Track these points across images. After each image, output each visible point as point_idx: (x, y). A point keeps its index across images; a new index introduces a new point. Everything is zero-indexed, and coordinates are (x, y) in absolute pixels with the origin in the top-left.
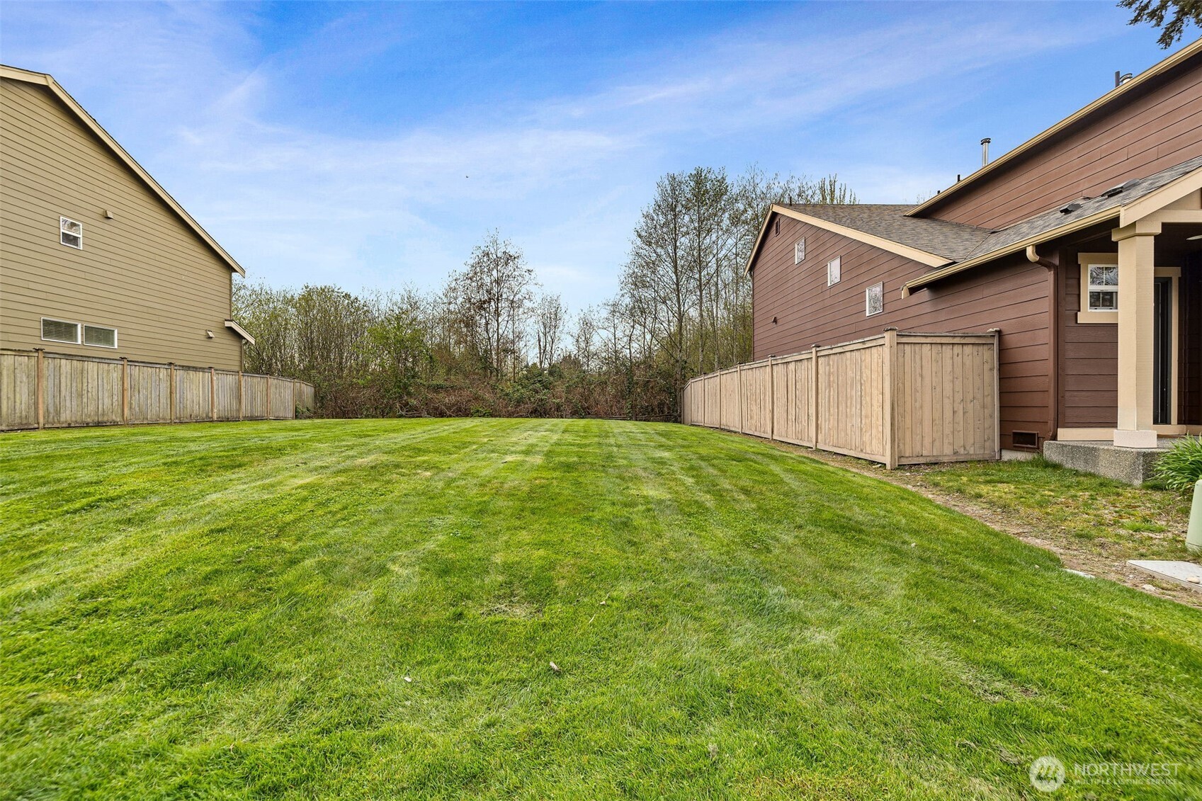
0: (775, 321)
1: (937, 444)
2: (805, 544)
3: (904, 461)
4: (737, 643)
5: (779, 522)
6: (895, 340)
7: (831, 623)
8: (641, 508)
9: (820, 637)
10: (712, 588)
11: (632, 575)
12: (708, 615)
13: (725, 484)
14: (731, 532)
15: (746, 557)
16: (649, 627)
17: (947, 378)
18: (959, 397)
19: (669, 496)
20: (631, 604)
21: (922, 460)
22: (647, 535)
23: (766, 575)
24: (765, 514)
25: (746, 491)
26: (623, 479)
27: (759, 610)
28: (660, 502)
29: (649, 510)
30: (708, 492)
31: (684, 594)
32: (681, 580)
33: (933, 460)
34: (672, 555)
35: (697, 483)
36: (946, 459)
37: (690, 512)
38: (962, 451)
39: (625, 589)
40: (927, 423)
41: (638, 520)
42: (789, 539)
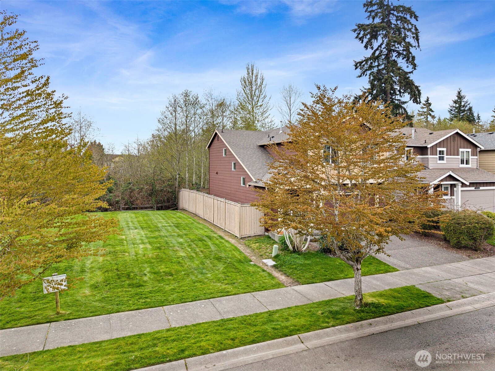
0: (217, 173)
1: (250, 231)
2: (211, 263)
3: (242, 237)
4: (199, 277)
5: (207, 259)
6: (240, 206)
7: (210, 274)
8: (181, 258)
9: (209, 275)
10: (195, 271)
11: (184, 271)
12: (195, 275)
13: (198, 250)
14: (198, 262)
15: (201, 266)
16: (188, 277)
17: (253, 215)
18: (255, 219)
19: (186, 255)
20: (185, 274)
21: (247, 236)
22: (184, 264)
23: (204, 268)
24: (205, 257)
25: (202, 252)
26: (174, 251)
27: (202, 273)
28: (184, 257)
29: (183, 259)
30: (194, 253)
31: (192, 272)
32: (191, 271)
33: (249, 236)
34: (189, 267)
35: (191, 250)
36: (252, 235)
37: (191, 258)
38: (256, 233)
39: (183, 273)
40: (248, 226)
41: (181, 261)
42: (208, 262)
